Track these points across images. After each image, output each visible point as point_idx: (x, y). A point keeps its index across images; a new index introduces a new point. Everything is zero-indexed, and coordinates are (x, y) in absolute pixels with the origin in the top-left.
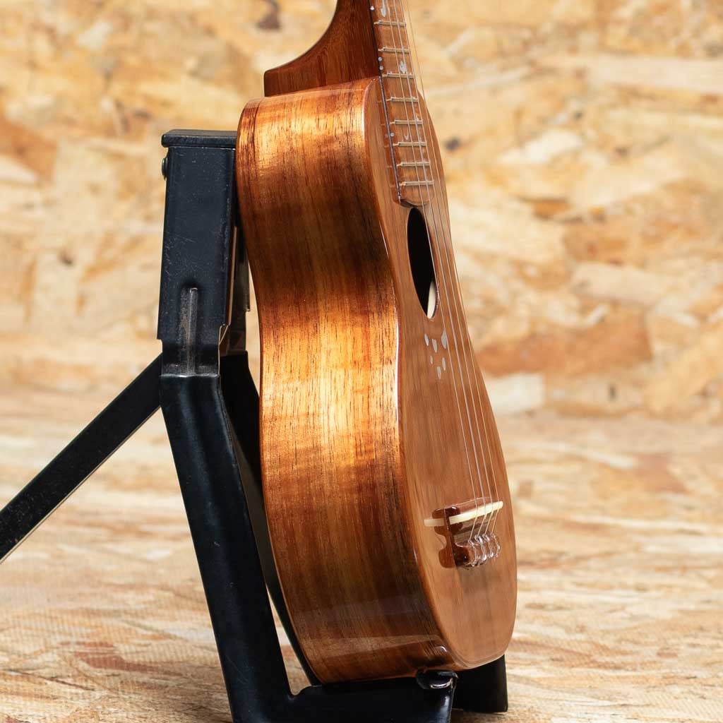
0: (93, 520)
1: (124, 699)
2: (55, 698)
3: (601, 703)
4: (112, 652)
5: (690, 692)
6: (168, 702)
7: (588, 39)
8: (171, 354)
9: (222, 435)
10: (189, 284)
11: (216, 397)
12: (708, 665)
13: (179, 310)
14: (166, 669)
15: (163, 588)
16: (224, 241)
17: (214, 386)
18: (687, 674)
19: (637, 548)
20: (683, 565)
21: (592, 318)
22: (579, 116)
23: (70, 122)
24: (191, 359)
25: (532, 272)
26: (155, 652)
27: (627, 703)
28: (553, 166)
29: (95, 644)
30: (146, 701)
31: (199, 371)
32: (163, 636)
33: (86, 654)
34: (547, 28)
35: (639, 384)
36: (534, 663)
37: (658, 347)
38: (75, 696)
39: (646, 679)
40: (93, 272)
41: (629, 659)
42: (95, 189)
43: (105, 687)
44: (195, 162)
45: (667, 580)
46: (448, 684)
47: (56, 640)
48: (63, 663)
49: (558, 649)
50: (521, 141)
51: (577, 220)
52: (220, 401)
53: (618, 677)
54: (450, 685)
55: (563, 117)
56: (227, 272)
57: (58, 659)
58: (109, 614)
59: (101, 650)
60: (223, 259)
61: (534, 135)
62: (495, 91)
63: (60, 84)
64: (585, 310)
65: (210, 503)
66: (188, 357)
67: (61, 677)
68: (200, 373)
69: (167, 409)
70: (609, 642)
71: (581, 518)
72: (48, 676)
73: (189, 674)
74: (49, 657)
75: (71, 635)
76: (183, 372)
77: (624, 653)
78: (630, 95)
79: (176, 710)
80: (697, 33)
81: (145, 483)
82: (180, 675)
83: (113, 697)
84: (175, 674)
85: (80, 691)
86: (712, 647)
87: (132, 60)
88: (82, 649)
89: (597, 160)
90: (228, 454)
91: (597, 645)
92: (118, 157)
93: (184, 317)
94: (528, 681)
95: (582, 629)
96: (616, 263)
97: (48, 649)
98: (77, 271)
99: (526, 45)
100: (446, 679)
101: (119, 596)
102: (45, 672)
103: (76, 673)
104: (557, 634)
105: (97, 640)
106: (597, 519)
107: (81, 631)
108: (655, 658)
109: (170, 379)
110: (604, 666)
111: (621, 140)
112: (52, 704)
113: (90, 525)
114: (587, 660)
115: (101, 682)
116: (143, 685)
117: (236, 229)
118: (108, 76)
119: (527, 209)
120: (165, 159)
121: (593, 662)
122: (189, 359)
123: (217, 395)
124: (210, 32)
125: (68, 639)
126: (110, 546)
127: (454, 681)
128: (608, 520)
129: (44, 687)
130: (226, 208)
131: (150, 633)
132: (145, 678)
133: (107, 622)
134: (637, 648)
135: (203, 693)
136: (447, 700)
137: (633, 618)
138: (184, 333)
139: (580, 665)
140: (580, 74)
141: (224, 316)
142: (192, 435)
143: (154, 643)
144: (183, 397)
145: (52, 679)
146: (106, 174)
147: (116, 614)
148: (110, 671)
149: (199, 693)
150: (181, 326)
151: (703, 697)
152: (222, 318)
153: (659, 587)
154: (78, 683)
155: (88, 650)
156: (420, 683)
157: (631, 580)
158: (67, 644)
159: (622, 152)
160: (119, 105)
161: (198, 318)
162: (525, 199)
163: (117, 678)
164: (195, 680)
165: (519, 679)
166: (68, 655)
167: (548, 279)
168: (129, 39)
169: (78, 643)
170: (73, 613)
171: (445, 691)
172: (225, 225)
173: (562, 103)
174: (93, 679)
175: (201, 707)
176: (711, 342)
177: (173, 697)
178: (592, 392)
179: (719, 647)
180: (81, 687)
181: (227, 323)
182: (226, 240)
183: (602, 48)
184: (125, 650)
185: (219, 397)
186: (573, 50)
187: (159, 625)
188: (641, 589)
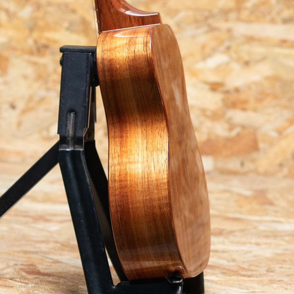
0: (26, 214)
1: (42, 288)
2: (12, 287)
3: (244, 291)
4: (35, 268)
5: (281, 287)
6: (60, 289)
7: (233, 16)
8: (63, 140)
9: (85, 175)
10: (71, 111)
11: (82, 159)
12: (288, 276)
13: (67, 122)
14: (59, 276)
15: (57, 242)
16: (86, 93)
17: (81, 154)
18: (279, 279)
19: (255, 228)
20: (275, 235)
21: (234, 133)
22: (228, 48)
23: (14, 49)
24: (71, 142)
25: (208, 113)
26: (54, 269)
27: (254, 291)
28: (218, 69)
29: (28, 265)
30: (50, 289)
31: (75, 148)
32: (57, 262)
33: (24, 269)
34: (215, 11)
35: (253, 161)
36: (214, 274)
37: (261, 145)
38: (21, 287)
39: (262, 281)
40: (24, 112)
41: (254, 273)
42: (25, 77)
43: (33, 283)
44: (74, 59)
45: (269, 241)
46: (181, 281)
47: (12, 263)
48: (15, 273)
49: (224, 269)
50: (205, 58)
51: (227, 92)
52: (84, 161)
53: (250, 280)
54: (181, 282)
55: (222, 48)
56: (87, 106)
57: (13, 271)
58: (33, 253)
59: (31, 267)
60: (86, 100)
61: (210, 56)
62: (193, 37)
63: (11, 33)
64: (231, 129)
65: (79, 204)
66: (70, 142)
67: (14, 278)
68: (75, 149)
69: (61, 164)
70: (246, 266)
71: (231, 215)
72: (9, 278)
73: (69, 278)
74: (9, 270)
75: (18, 261)
76: (68, 148)
77: (252, 271)
78: (250, 39)
79: (63, 292)
80: (279, 13)
81: (47, 199)
82: (65, 278)
83: (37, 287)
84: (62, 277)
85: (23, 284)
86: (289, 268)
87: (41, 23)
88: (23, 267)
89: (236, 67)
90: (87, 183)
91: (240, 267)
92: (35, 64)
93: (69, 125)
94: (212, 281)
95: (234, 260)
96: (244, 110)
97: (9, 267)
98: (18, 111)
99: (207, 18)
100: (180, 279)
101: (38, 245)
102: (8, 276)
103: (21, 277)
104: (223, 262)
105: (29, 263)
106: (238, 216)
107: (22, 259)
108: (265, 272)
109: (63, 151)
110: (244, 276)
111: (246, 58)
112: (11, 289)
113: (25, 216)
114: (236, 273)
115: (31, 280)
116: (49, 282)
117: (91, 87)
118: (31, 30)
119: (207, 87)
120: (61, 58)
121: (240, 274)
122: (71, 143)
123: (83, 158)
124: (74, 11)
125: (17, 263)
126: (33, 225)
127: (183, 280)
128: (242, 216)
129: (7, 283)
130: (87, 78)
131: (51, 261)
132: (50, 279)
133: (33, 256)
134: (257, 268)
135: (75, 285)
136: (180, 288)
137: (255, 256)
138: (69, 131)
139: (234, 275)
140: (229, 31)
141: (86, 124)
142: (72, 175)
143: (53, 265)
144: (68, 159)
145: (11, 279)
146: (30, 71)
147: (37, 253)
148: (35, 276)
149: (73, 286)
150: (67, 129)
151: (286, 289)
152: (85, 125)
153: (266, 244)
154: (22, 281)
155: (25, 267)
156: (169, 281)
157: (253, 240)
158: (16, 265)
159: (247, 63)
160: (36, 42)
161: (75, 125)
162: (206, 83)
163: (38, 279)
164: (71, 280)
165: (208, 281)
166: (17, 270)
167: (215, 116)
168: (40, 14)
169: (21, 265)
170: (18, 252)
171: (179, 284)
172: (86, 86)
173: (221, 42)
174: (28, 279)
175: (74, 291)
176: (284, 143)
177: (62, 287)
178: (233, 164)
179: (292, 268)
180: (23, 283)
181: (87, 127)
182: (87, 93)
183: (239, 19)
184: (41, 268)
185: (83, 159)
186: (227, 20)
187: (55, 257)
188: (258, 244)
